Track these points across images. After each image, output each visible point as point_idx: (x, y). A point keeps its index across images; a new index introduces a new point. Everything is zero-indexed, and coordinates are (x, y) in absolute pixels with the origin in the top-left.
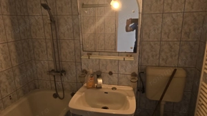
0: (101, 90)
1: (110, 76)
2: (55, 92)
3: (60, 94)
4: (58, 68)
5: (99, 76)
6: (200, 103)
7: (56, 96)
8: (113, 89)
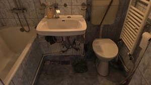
0: (59, 19)
1: (65, 8)
2: (21, 27)
3: (26, 28)
4: (19, 6)
5: (56, 8)
6: (127, 21)
7: (22, 30)
8: (68, 17)
